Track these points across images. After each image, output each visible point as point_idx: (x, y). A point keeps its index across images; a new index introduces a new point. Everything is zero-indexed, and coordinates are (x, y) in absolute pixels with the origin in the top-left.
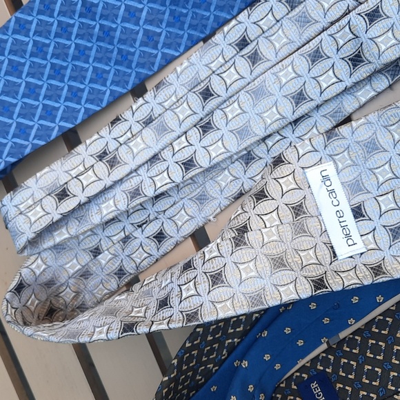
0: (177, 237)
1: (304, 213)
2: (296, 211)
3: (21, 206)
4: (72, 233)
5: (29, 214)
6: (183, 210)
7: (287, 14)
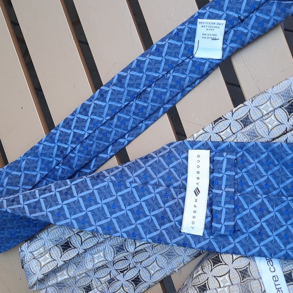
0: (150, 282)
1: (249, 276)
2: (243, 275)
3: (35, 253)
4: (71, 275)
5: (40, 260)
6: (155, 262)
7: (241, 130)
